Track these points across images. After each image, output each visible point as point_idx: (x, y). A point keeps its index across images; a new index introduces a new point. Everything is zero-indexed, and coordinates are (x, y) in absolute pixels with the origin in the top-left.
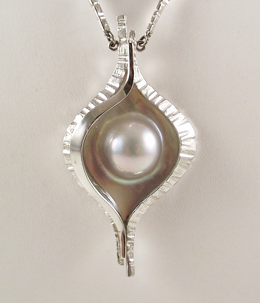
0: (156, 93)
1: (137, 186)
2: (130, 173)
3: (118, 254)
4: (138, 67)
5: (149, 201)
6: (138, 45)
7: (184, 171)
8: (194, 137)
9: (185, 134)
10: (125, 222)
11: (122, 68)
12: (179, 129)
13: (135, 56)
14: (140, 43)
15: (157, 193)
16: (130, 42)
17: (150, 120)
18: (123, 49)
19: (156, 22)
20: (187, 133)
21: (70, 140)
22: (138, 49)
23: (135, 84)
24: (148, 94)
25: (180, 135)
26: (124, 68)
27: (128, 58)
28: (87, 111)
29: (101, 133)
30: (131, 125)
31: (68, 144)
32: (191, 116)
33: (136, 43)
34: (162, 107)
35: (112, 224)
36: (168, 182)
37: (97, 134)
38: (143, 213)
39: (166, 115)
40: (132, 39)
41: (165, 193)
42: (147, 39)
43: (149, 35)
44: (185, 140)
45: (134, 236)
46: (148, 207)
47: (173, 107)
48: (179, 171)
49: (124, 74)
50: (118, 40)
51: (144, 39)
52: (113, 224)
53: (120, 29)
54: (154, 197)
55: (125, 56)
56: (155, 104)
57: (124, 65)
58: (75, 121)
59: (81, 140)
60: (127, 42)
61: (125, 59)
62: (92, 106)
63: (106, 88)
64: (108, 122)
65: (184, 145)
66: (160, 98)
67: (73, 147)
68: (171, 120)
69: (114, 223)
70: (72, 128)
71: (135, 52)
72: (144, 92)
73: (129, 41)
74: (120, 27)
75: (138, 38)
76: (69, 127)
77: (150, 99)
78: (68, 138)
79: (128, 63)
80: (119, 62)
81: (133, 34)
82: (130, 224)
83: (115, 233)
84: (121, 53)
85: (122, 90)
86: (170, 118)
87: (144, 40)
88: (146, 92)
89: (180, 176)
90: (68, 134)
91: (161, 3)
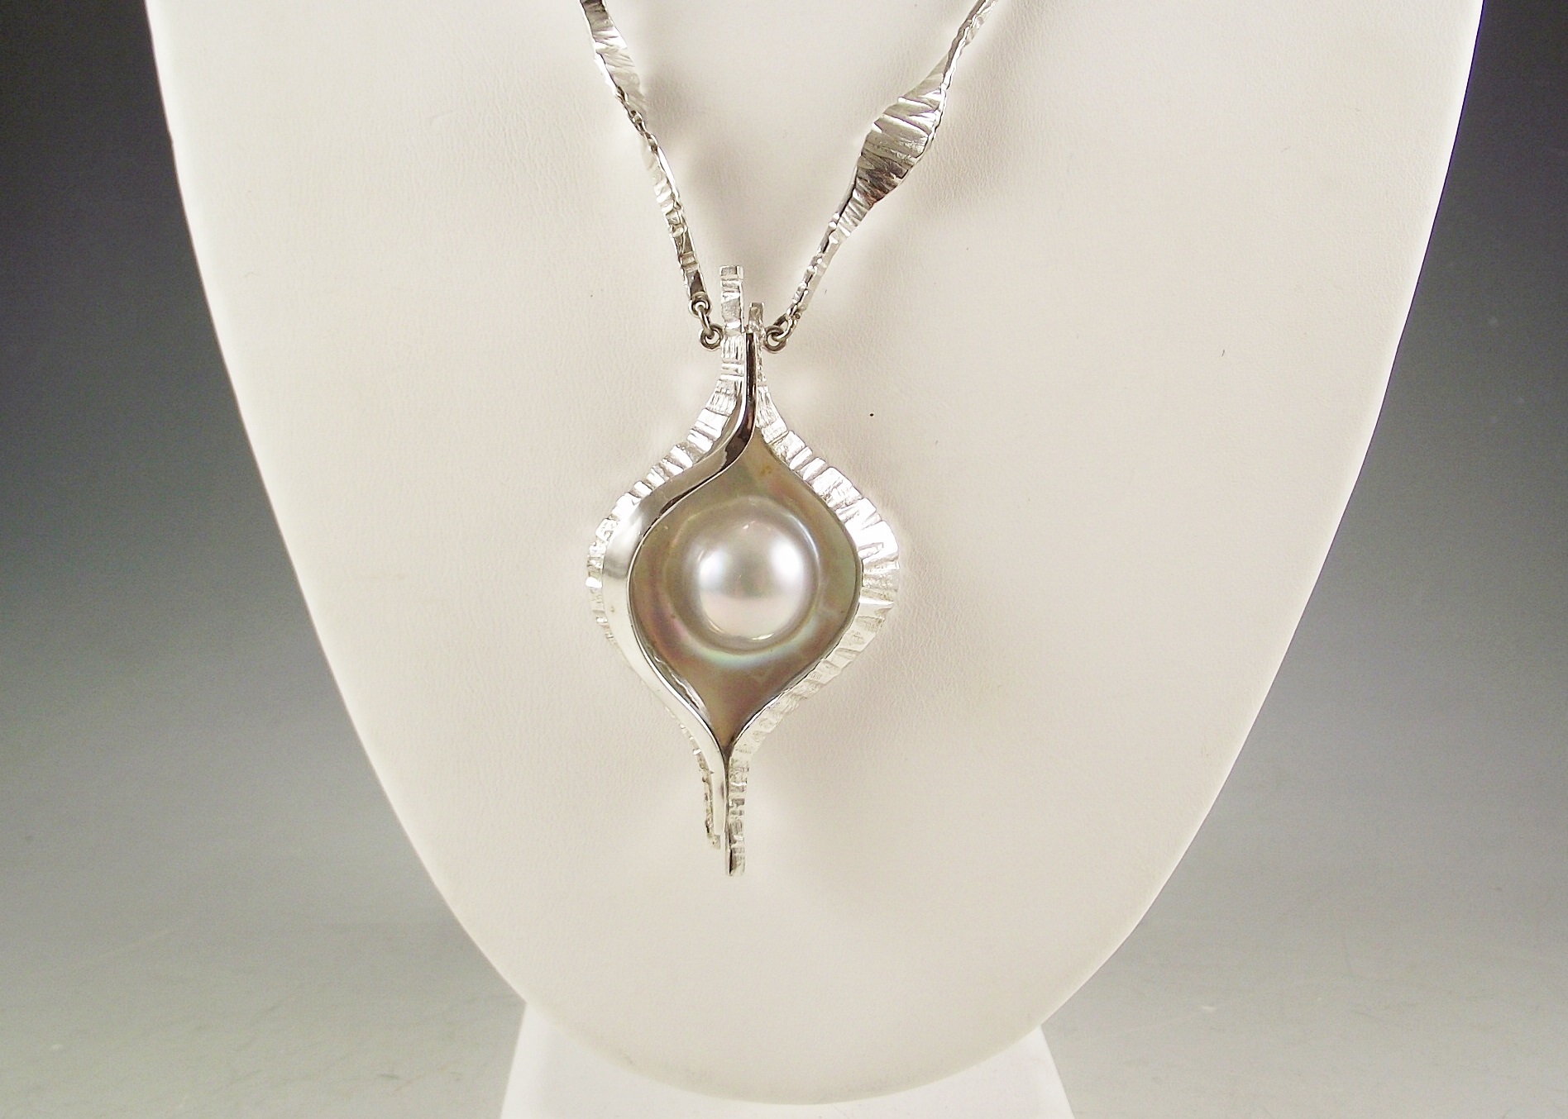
0: (807, 453)
1: (759, 669)
2: (742, 640)
3: (706, 822)
4: (766, 388)
5: (782, 702)
6: (770, 336)
7: (869, 636)
8: (896, 558)
9: (874, 550)
10: (726, 752)
11: (728, 392)
12: (859, 538)
13: (760, 364)
14: (774, 332)
15: (802, 687)
16: (750, 331)
17: (791, 517)
18: (732, 347)
19: (815, 285)
20: (880, 546)
21: (603, 557)
22: (767, 346)
23: (758, 430)
24: (789, 455)
25: (861, 554)
26: (733, 391)
27: (743, 368)
28: (645, 491)
29: (675, 542)
30: (746, 527)
31: (597, 566)
32: (892, 505)
33: (763, 332)
34: (819, 487)
35: (696, 752)
36: (828, 662)
37: (668, 544)
38: (769, 730)
39: (830, 505)
40: (754, 324)
41: (822, 685)
42: (790, 324)
43: (796, 314)
44: (875, 565)
45: (745, 784)
46: (780, 717)
47: (847, 484)
48: (856, 637)
49: (732, 405)
50: (721, 324)
51: (785, 323)
52: (699, 754)
53: (728, 299)
54: (795, 695)
55: (737, 363)
56: (805, 478)
57: (733, 385)
58: (614, 512)
59: (627, 561)
60: (743, 330)
61: (737, 371)
62: (658, 481)
63: (690, 438)
64: (692, 517)
65: (869, 577)
66: (818, 464)
67: (609, 568)
68: (842, 518)
69: (699, 751)
70: (608, 528)
71: (761, 354)
72: (779, 450)
73: (747, 328)
74: (726, 294)
75: (769, 321)
76: (602, 525)
77: (792, 466)
78: (600, 550)
79: (744, 379)
80: (723, 377)
81: (757, 311)
82: (735, 755)
83: (703, 774)
84: (727, 356)
85: (721, 451)
86: (838, 512)
87: (784, 326)
88: (783, 449)
89: (860, 648)
90: (598, 541)
91: (830, 238)
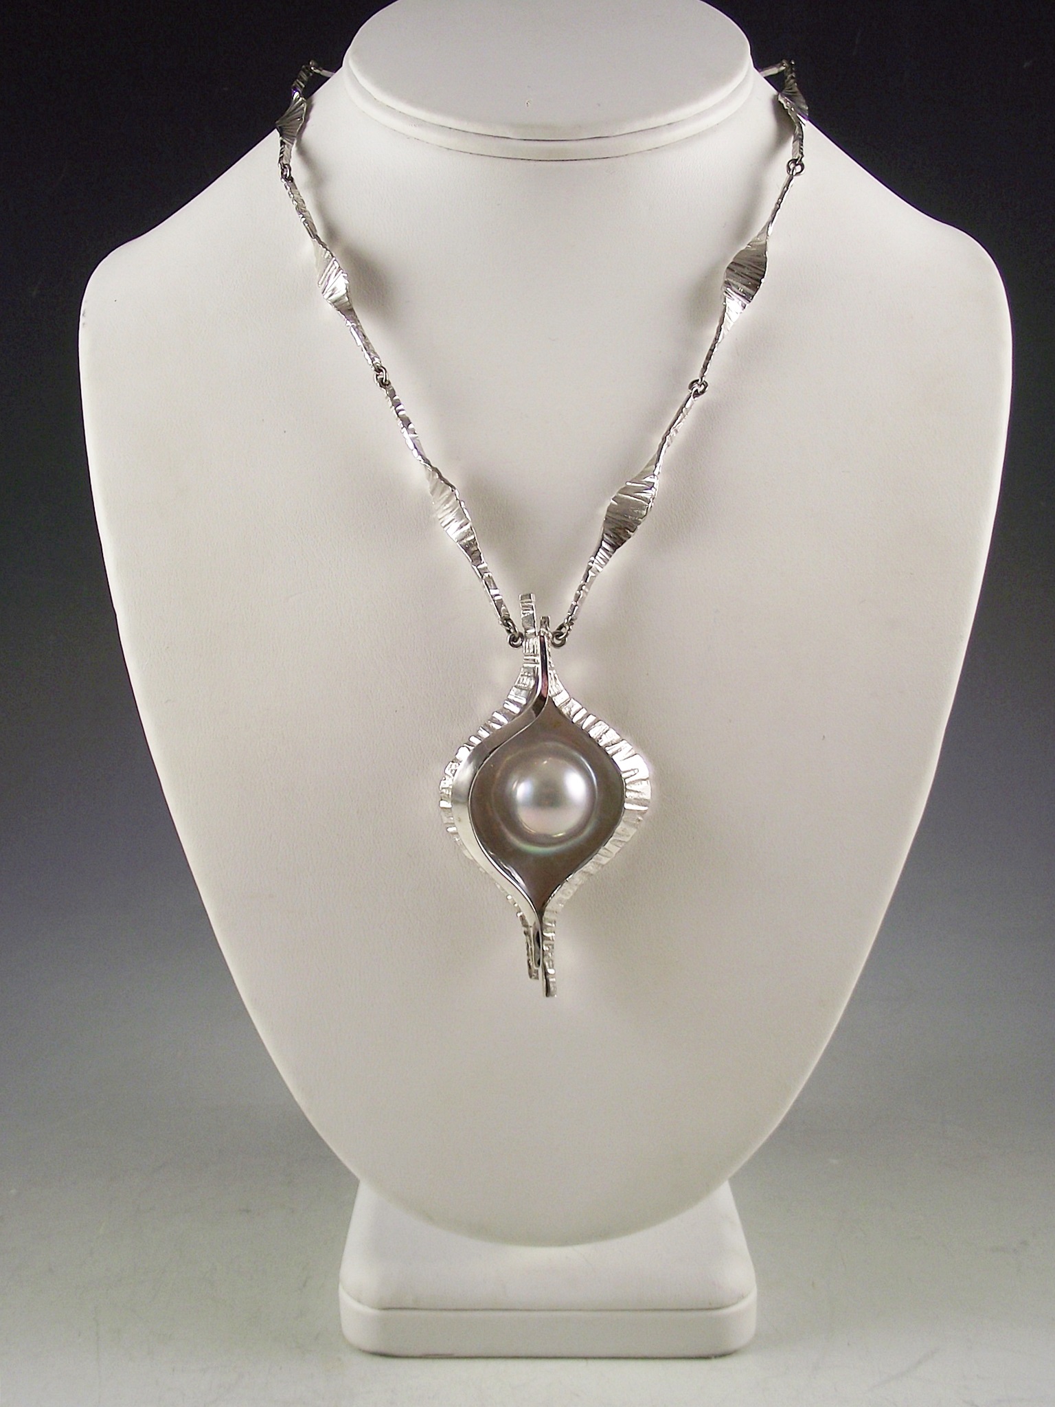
0: (584, 712)
1: (558, 856)
2: (546, 836)
3: (528, 962)
4: (554, 671)
5: (576, 879)
6: (555, 639)
7: (632, 832)
8: (648, 779)
9: (632, 773)
10: (540, 912)
11: (529, 675)
12: (623, 766)
13: (550, 655)
14: (557, 635)
15: (589, 866)
16: (542, 634)
17: (576, 754)
18: (531, 646)
19: (581, 602)
20: (636, 771)
21: (451, 787)
22: (554, 644)
23: (551, 698)
24: (572, 713)
25: (624, 776)
26: (532, 674)
27: (538, 659)
28: (476, 741)
29: (498, 775)
30: (545, 762)
31: (447, 793)
32: (643, 745)
33: (550, 635)
34: (594, 733)
35: (519, 915)
36: (606, 849)
37: (494, 776)
38: (568, 898)
39: (601, 744)
40: (544, 630)
41: (603, 866)
42: (568, 628)
43: (571, 623)
44: (631, 783)
45: (553, 934)
46: (576, 888)
47: (612, 732)
48: (624, 831)
49: (533, 683)
50: (523, 632)
51: (564, 628)
52: (521, 916)
53: (526, 615)
54: (584, 872)
55: (535, 656)
56: (583, 728)
57: (532, 670)
58: (457, 756)
59: (469, 786)
60: (537, 634)
61: (534, 660)
62: (485, 734)
63: (506, 706)
64: (509, 758)
65: (630, 790)
66: (591, 719)
67: (455, 796)
68: (609, 752)
69: (521, 913)
70: (453, 767)
71: (549, 649)
72: (565, 711)
73: (539, 633)
74: (524, 612)
75: (553, 627)
76: (449, 766)
77: (575, 720)
78: (448, 783)
79: (539, 666)
80: (525, 665)
81: (545, 622)
82: (546, 915)
83: (524, 929)
84: (527, 651)
85: (529, 710)
86: (607, 748)
87: (563, 630)
88: (568, 710)
89: (627, 839)
90: (446, 777)
91: (590, 572)
